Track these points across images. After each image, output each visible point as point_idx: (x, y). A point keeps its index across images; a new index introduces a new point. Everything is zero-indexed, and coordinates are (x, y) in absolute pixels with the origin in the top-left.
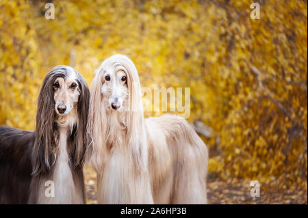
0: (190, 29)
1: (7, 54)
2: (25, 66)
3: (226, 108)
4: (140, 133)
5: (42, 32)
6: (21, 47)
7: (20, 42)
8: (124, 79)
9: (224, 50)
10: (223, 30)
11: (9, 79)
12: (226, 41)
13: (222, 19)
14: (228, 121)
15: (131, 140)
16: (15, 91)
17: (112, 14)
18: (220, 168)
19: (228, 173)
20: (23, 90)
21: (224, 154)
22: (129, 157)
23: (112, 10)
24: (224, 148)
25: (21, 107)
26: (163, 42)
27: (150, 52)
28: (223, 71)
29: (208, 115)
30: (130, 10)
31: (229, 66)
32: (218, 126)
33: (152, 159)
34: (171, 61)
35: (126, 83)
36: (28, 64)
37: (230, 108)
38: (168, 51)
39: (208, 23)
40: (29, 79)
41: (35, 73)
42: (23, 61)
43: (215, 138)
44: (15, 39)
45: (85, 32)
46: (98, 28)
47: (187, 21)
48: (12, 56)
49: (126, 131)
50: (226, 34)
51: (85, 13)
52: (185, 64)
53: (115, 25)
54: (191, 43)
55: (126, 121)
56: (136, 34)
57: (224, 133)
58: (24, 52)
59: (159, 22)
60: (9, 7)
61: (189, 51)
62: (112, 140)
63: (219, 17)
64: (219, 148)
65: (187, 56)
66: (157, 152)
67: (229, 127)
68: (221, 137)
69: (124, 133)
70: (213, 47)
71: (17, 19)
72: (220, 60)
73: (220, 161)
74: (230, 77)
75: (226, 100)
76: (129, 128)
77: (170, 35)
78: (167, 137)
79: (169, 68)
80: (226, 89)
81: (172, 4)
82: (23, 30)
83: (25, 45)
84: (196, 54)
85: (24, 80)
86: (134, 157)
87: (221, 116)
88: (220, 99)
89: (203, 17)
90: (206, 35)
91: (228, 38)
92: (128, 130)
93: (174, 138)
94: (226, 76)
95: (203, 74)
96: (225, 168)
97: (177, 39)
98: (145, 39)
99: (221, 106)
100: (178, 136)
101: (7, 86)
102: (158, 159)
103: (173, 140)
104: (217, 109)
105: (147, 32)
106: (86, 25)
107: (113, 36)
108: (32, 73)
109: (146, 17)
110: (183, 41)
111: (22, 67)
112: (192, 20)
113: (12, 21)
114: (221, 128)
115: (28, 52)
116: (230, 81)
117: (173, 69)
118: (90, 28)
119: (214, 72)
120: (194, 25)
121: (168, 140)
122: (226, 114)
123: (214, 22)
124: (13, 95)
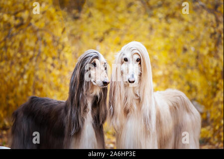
0: (187, 30)
1: (47, 48)
2: (61, 57)
3: (215, 90)
4: (150, 103)
5: (74, 32)
6: (58, 43)
7: (57, 39)
8: (139, 60)
9: (213, 45)
10: (212, 30)
11: (49, 67)
12: (215, 38)
13: (212, 21)
14: (216, 99)
15: (143, 107)
16: (53, 76)
17: (128, 18)
18: (210, 135)
19: (216, 138)
20: (60, 76)
21: (213, 124)
22: (141, 121)
23: (128, 15)
24: (212, 120)
25: (58, 88)
26: (167, 40)
27: (156, 47)
28: (212, 62)
29: (201, 96)
30: (142, 16)
31: (217, 57)
32: (209, 103)
33: (159, 122)
34: (173, 55)
35: (140, 63)
36: (64, 56)
37: (218, 89)
38: (170, 46)
39: (200, 25)
40: (64, 67)
41: (69, 62)
42: (59, 53)
43: (207, 113)
44: (54, 36)
45: (107, 32)
46: (117, 29)
47: (185, 23)
48: (52, 50)
49: (139, 100)
50: (215, 33)
51: (107, 18)
52: (183, 56)
53: (130, 26)
54: (188, 41)
55: (139, 93)
56: (146, 33)
57: (213, 109)
58: (60, 47)
59: (164, 24)
60: (50, 12)
61: (186, 46)
62: (129, 107)
63: (209, 20)
64: (209, 120)
65: (185, 50)
66: (163, 117)
67: (217, 103)
68: (211, 112)
69: (138, 102)
70: (204, 43)
71: (56, 22)
72: (210, 53)
73: (209, 130)
74: (217, 65)
75: (215, 84)
76: (141, 98)
77: (172, 35)
78: (170, 106)
79: (171, 59)
80: (215, 75)
81: (174, 11)
82: (60, 30)
83: (61, 41)
84: (192, 50)
85: (61, 68)
86: (145, 121)
87: (211, 96)
88: (210, 83)
89: (197, 20)
90: (199, 35)
91: (217, 36)
92: (141, 99)
93: (175, 107)
94: (214, 65)
95: (197, 64)
96: (213, 135)
97: (177, 37)
98: (153, 37)
99: (211, 88)
100: (178, 106)
101: (48, 72)
102: (163, 123)
103: (174, 109)
104: (208, 91)
105: (154, 32)
106: (108, 27)
107: (128, 35)
108: (66, 62)
109: (153, 21)
110: (182, 39)
111: (59, 58)
112: (189, 22)
113: (52, 23)
114: (211, 104)
115: (63, 47)
116: (217, 69)
117: (174, 60)
118: (111, 29)
119: (206, 62)
120: (190, 26)
121: (171, 109)
122: (215, 94)
123: (206, 24)
124: (52, 79)
